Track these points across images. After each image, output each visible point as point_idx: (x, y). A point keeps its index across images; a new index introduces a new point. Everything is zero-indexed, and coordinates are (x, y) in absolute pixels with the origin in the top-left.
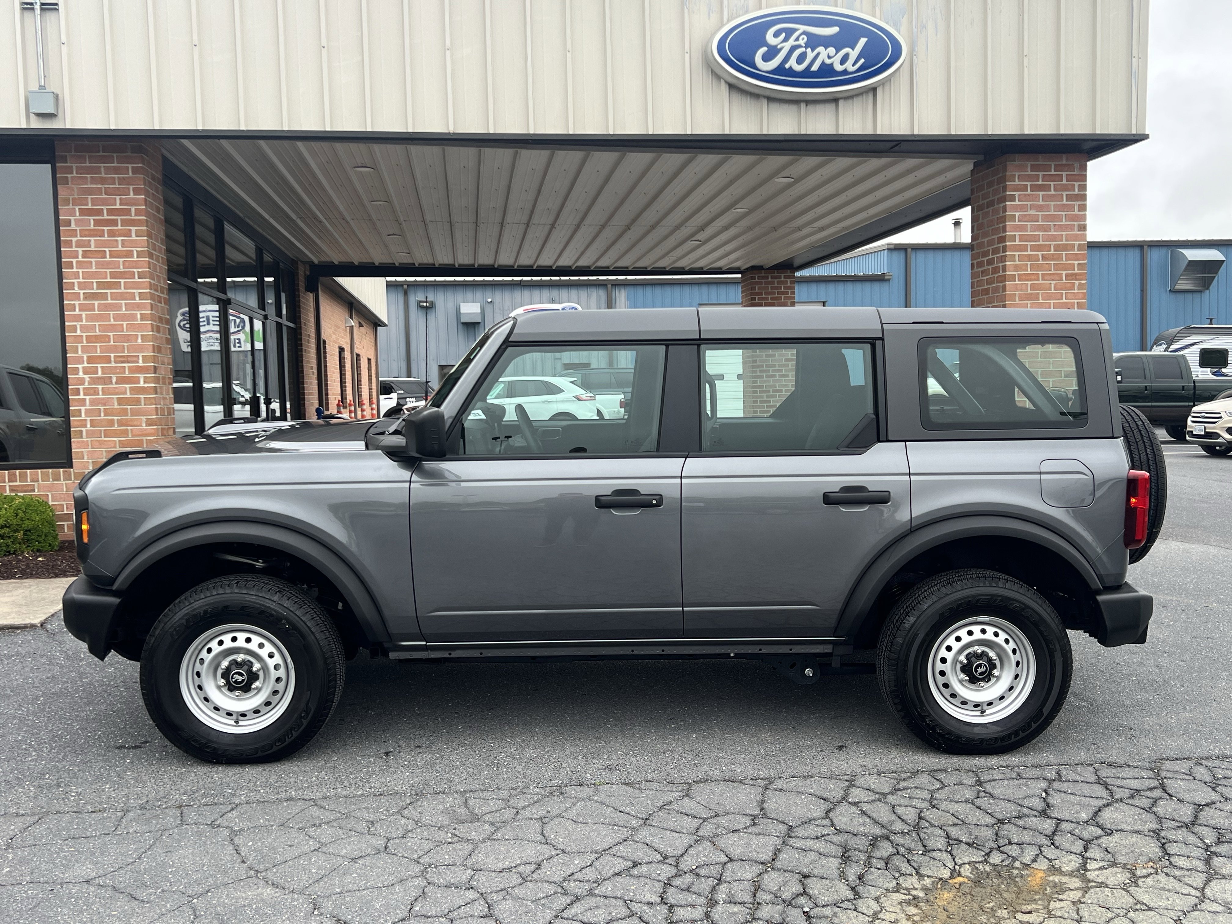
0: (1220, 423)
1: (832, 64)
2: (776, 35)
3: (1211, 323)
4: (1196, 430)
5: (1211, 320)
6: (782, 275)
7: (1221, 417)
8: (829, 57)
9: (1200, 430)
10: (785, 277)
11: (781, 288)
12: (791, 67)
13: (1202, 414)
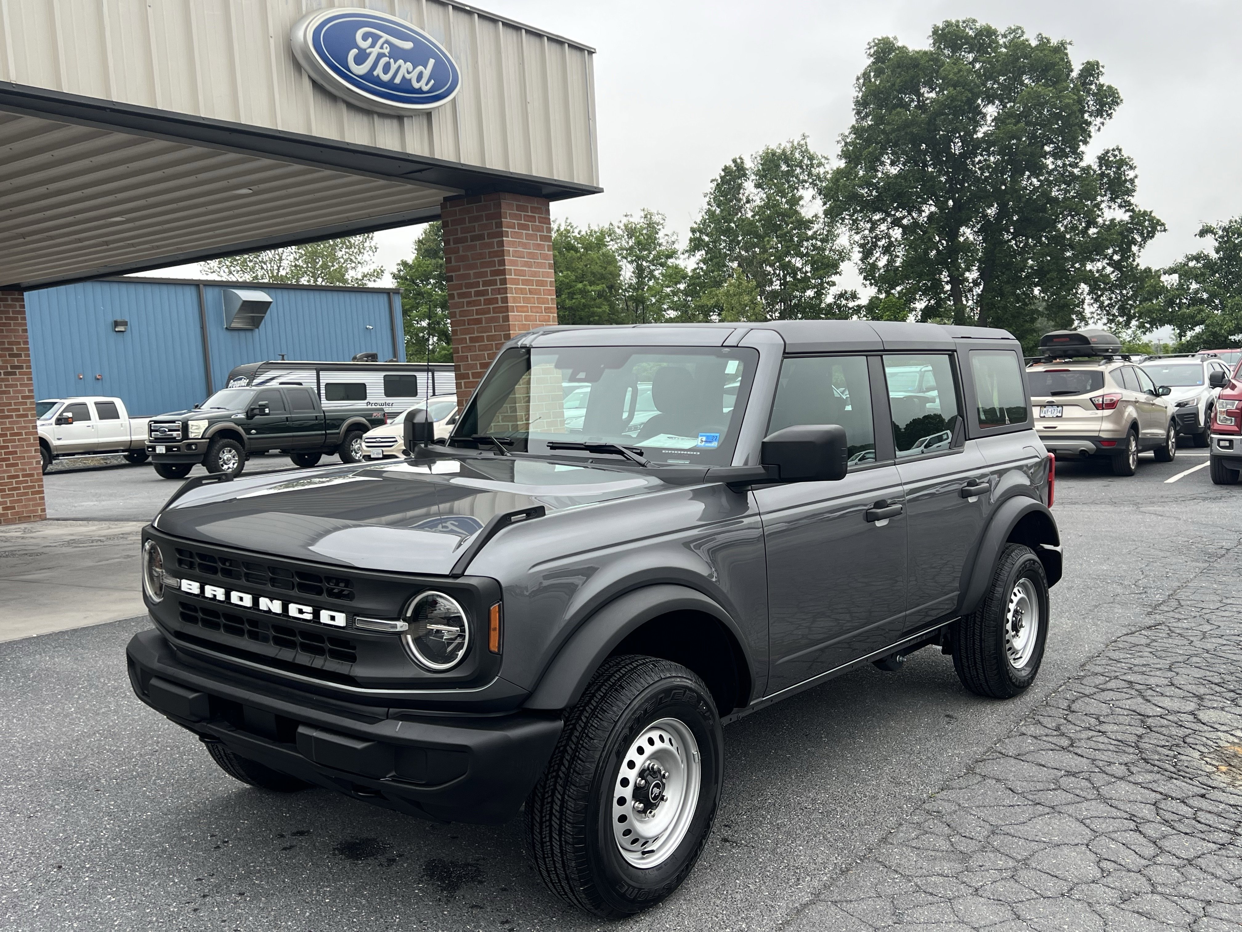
0: (396, 445)
1: (410, 80)
2: (365, 37)
3: (283, 359)
4: (374, 454)
5: (283, 356)
6: (9, 297)
7: (396, 441)
8: (409, 73)
9: (378, 454)
10: (13, 300)
11: (8, 312)
12: (378, 75)
13: (378, 439)
